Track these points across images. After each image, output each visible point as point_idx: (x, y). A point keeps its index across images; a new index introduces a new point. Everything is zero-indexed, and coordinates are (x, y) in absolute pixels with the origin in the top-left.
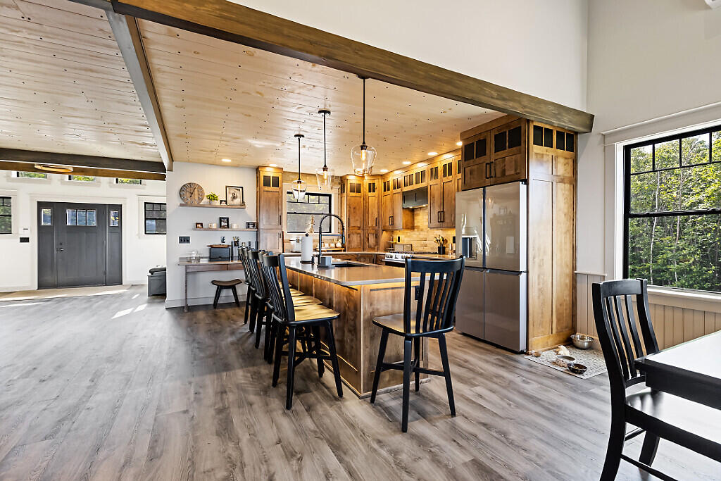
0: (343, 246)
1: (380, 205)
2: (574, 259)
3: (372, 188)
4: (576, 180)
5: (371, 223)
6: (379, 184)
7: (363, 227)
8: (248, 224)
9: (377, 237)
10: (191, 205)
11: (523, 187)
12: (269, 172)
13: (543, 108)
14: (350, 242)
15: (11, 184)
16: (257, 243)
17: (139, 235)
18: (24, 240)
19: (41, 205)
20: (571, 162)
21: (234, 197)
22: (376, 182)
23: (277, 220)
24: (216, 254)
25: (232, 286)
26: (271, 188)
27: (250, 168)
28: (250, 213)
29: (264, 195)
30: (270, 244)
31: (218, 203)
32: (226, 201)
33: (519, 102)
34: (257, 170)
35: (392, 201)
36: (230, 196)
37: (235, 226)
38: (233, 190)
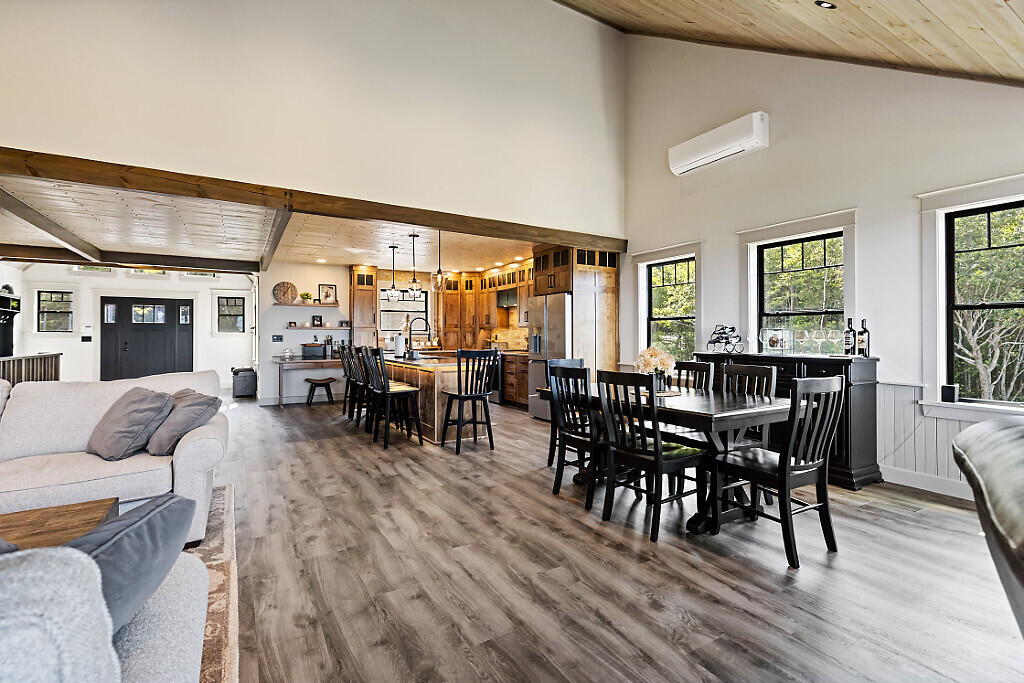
0: (439, 342)
1: (477, 303)
2: (618, 353)
3: (469, 285)
4: (618, 290)
5: (468, 321)
6: (476, 281)
7: (461, 325)
8: (341, 323)
9: (474, 335)
10: (286, 304)
11: (568, 297)
12: (363, 270)
13: (579, 239)
14: (446, 341)
15: (71, 278)
16: (351, 342)
17: (211, 333)
18: (86, 339)
19: (105, 301)
20: (613, 275)
21: (327, 296)
22: (473, 279)
23: (371, 319)
24: (309, 353)
25: (326, 384)
26: (365, 287)
27: (345, 266)
28: (343, 312)
29: (358, 294)
30: (363, 340)
31: (311, 302)
32: (319, 300)
33: (557, 237)
34: (351, 268)
35: (488, 299)
36: (323, 295)
37: (328, 325)
38: (326, 289)
